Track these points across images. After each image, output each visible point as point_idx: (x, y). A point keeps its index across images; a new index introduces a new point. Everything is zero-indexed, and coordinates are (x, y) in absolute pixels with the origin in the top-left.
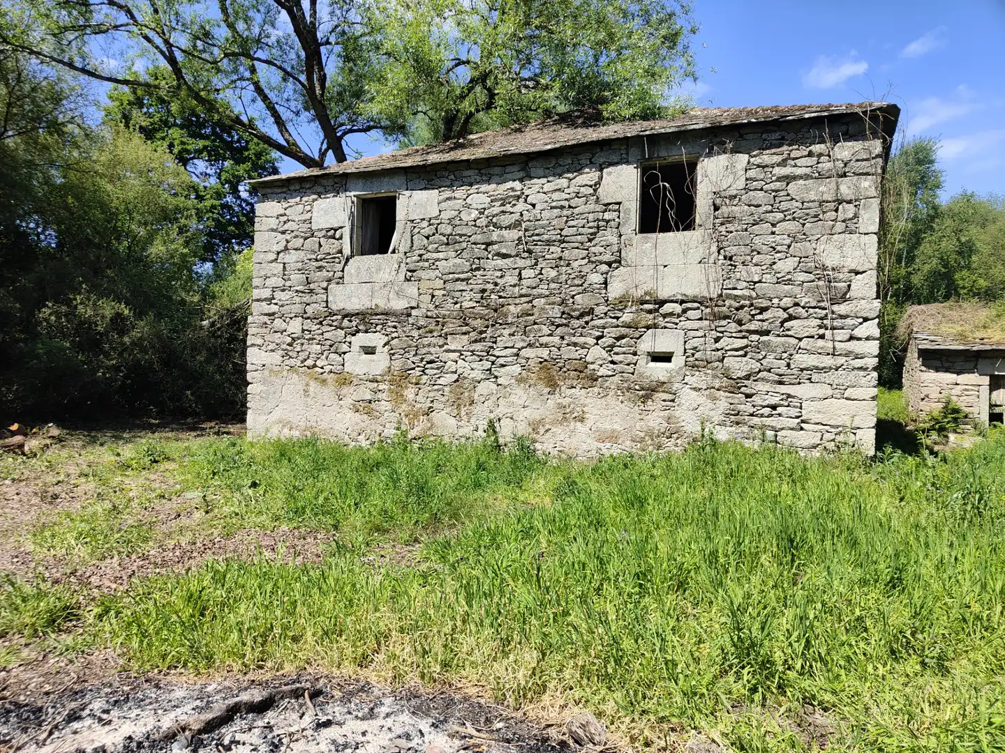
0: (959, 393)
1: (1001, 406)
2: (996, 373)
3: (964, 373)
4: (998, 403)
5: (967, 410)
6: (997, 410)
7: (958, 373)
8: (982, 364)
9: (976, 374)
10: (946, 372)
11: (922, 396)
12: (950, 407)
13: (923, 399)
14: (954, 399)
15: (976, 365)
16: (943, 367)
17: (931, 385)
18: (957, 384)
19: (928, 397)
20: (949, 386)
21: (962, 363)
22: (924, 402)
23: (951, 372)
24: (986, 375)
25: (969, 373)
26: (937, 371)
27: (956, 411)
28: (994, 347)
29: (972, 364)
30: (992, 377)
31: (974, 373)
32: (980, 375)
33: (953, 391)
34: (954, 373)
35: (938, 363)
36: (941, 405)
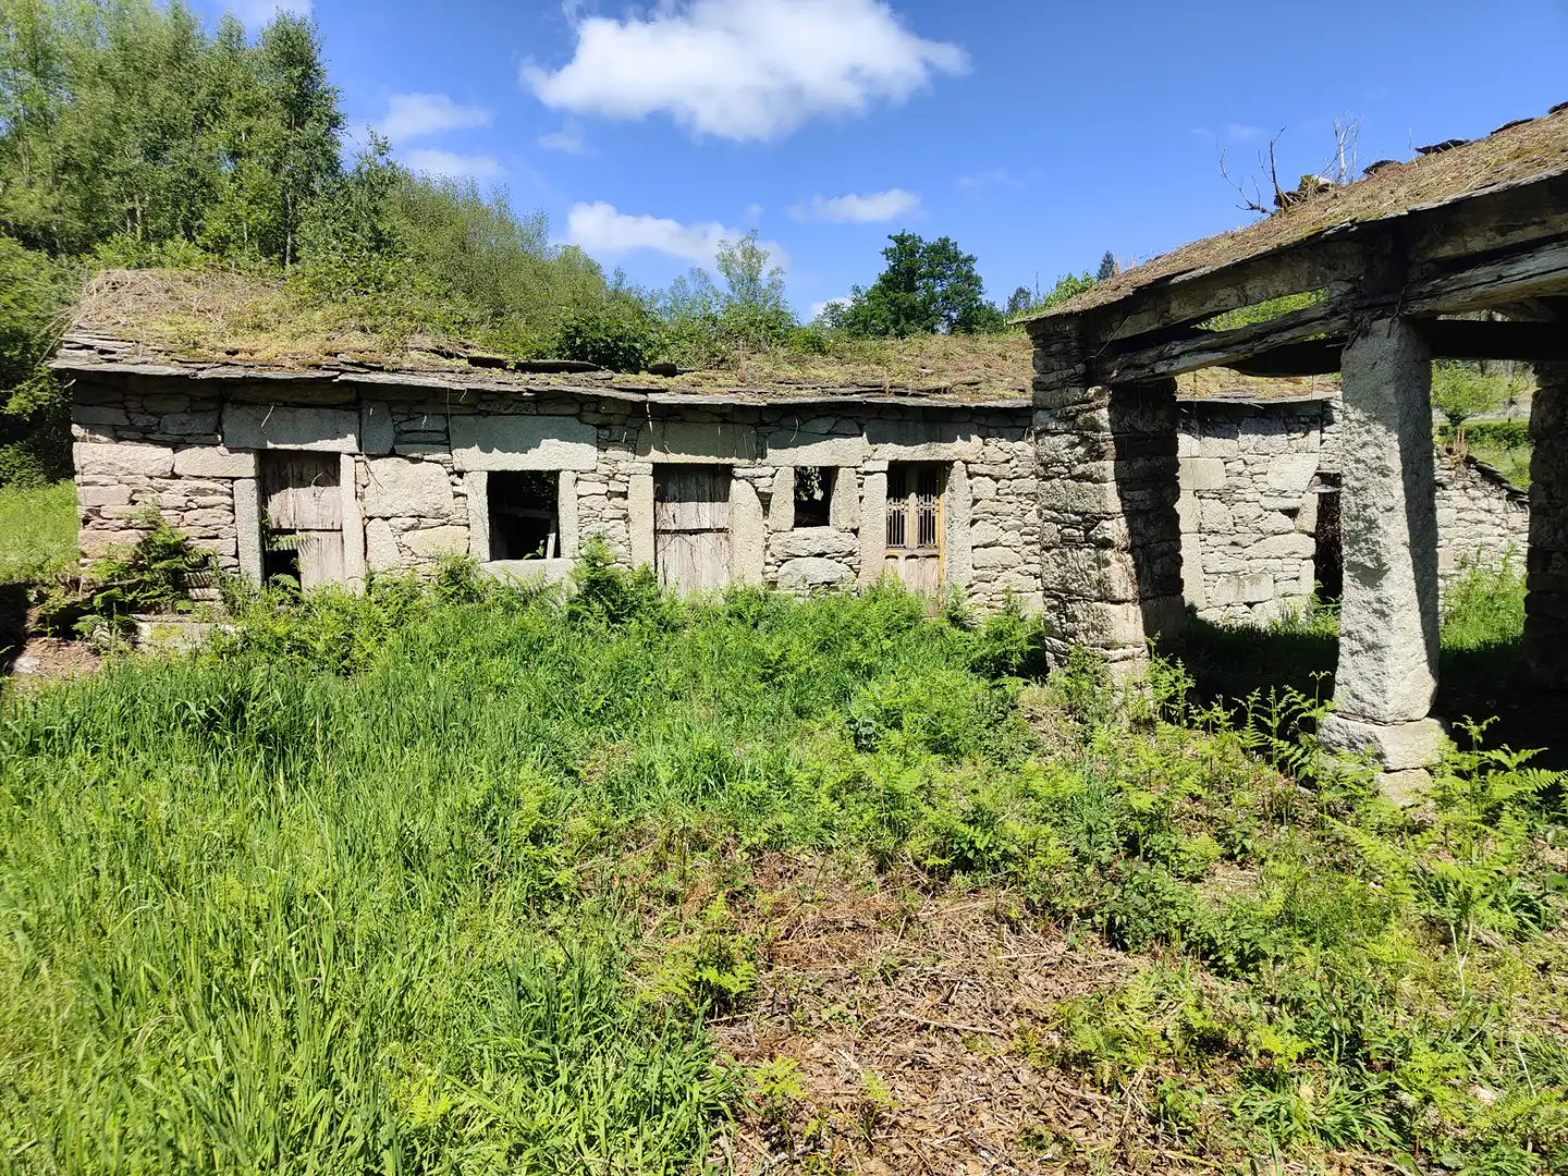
0: (182, 501)
1: (292, 532)
2: (270, 445)
3: (190, 445)
4: (285, 526)
5: (205, 547)
6: (284, 543)
7: (176, 447)
8: (234, 420)
9: (221, 448)
10: (142, 440)
11: (81, 512)
12: (159, 539)
13: (86, 521)
14: (169, 517)
15: (220, 423)
16: (132, 427)
17: (103, 479)
18: (175, 476)
19: (98, 513)
20: (155, 483)
21: (184, 418)
22: (87, 531)
23: (155, 443)
24: (247, 450)
25: (203, 445)
26: (118, 439)
27: (178, 549)
28: (252, 373)
29: (211, 420)
30: (265, 458)
31: (215, 445)
32: (232, 451)
33: (165, 495)
34: (164, 444)
35: (115, 416)
36: (133, 538)
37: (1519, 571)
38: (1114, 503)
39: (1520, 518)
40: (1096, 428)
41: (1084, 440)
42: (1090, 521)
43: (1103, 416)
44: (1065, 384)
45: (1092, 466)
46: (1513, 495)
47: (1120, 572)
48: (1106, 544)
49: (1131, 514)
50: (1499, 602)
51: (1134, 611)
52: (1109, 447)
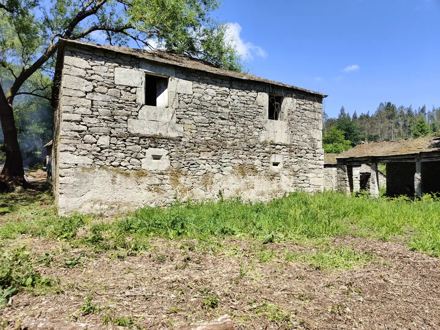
37: (385, 186)
38: (347, 177)
39: (385, 179)
40: (345, 169)
41: (343, 170)
42: (344, 178)
43: (346, 168)
44: (341, 165)
45: (345, 173)
46: (384, 176)
47: (348, 183)
48: (346, 181)
49: (349, 178)
50: (383, 190)
51: (349, 187)
52: (347, 171)
